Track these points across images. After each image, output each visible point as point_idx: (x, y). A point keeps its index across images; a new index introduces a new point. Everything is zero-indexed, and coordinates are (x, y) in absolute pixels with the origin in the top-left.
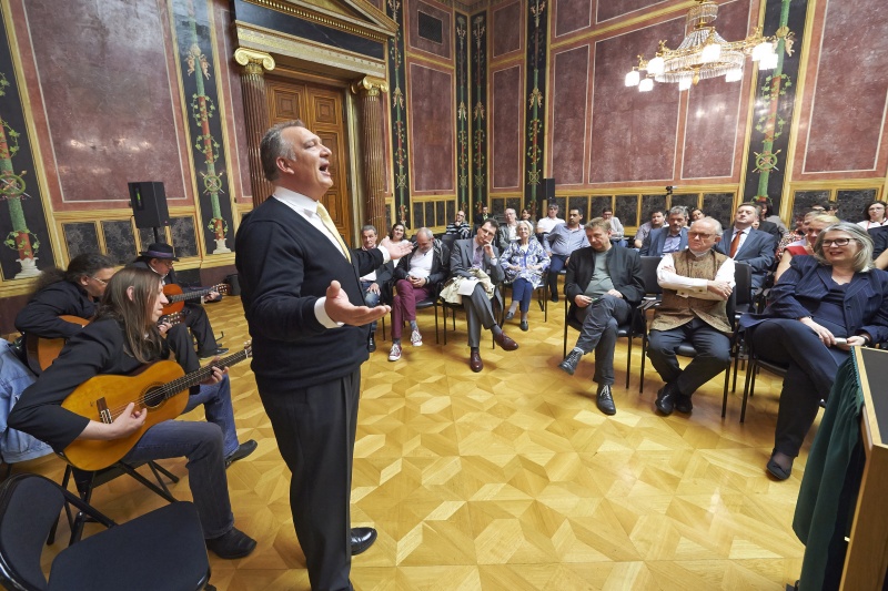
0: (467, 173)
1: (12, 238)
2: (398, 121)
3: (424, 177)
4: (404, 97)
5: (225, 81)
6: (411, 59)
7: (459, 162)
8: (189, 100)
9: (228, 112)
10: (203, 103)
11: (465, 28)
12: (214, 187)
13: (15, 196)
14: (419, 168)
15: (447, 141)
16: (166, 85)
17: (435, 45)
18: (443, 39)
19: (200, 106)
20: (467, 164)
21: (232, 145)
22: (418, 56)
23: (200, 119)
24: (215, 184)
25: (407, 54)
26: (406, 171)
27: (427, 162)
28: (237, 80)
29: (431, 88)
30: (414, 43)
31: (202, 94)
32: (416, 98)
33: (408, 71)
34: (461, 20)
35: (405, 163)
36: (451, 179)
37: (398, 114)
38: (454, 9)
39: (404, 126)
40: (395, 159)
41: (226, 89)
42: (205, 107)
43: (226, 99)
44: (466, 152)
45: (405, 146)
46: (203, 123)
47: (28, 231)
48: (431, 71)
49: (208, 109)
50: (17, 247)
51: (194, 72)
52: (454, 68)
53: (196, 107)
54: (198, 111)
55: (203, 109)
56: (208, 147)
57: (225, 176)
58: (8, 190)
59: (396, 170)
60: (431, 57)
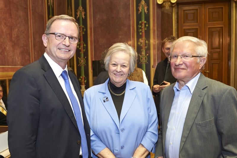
1: (81, 78)
8: (138, 24)
9: (154, 26)
10: (143, 24)
12: (144, 61)
13: (83, 65)
19: (142, 26)
23: (141, 32)
24: (144, 59)
28: (159, 11)
31: (143, 20)
41: (154, 16)
42: (144, 26)
43: (154, 20)
46: (142, 33)
47: (84, 76)
49: (145, 26)
50: (81, 81)
51: (141, 12)
53: (140, 26)
56: (143, 43)
57: (149, 55)
58: (82, 63)
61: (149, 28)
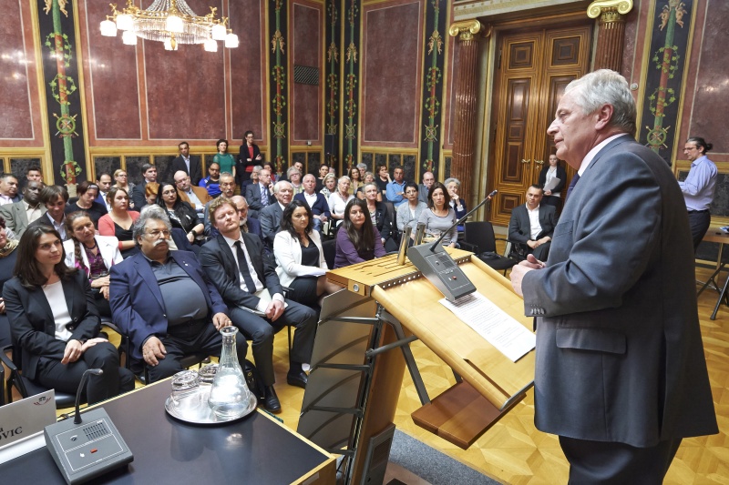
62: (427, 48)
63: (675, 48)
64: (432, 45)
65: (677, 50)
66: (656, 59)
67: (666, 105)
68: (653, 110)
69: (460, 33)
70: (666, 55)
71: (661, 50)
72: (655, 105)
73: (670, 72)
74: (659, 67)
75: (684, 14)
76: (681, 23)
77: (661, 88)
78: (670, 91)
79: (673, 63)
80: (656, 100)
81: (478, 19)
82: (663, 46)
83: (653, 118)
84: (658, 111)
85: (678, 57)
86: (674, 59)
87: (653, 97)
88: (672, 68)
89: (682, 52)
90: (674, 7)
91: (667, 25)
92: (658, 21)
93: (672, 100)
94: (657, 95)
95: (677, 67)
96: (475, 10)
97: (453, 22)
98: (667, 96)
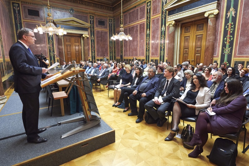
0: (112, 53)
2: (93, 42)
3: (99, 54)
4: (94, 37)
5: (55, 37)
6: (96, 30)
7: (110, 50)
8: (48, 41)
9: (55, 42)
11: (112, 22)
12: (52, 55)
14: (98, 52)
15: (106, 46)
16: (45, 39)
17: (103, 26)
18: (105, 25)
20: (113, 51)
21: (56, 48)
22: (98, 29)
25: (95, 29)
26: (94, 52)
27: (100, 50)
28: (57, 37)
29: (102, 35)
30: (97, 26)
31: (51, 40)
32: (97, 37)
33: (95, 32)
34: (110, 20)
35: (94, 51)
36: (107, 54)
37: (93, 41)
38: (108, 18)
39: (94, 43)
40: (92, 50)
41: (55, 39)
44: (112, 48)
45: (94, 47)
48: (102, 32)
51: (50, 36)
52: (108, 30)
54: (50, 43)
55: (51, 42)
56: (51, 48)
59: (92, 52)
60: (102, 29)
61: (53, 43)
62: (161, 30)
63: (232, 23)
64: (162, 29)
65: (233, 24)
66: (227, 27)
67: (230, 41)
68: (226, 42)
69: (169, 25)
70: (230, 25)
71: (228, 24)
72: (226, 41)
73: (231, 31)
74: (227, 29)
75: (235, 13)
76: (234, 16)
77: (228, 36)
78: (231, 36)
79: (232, 28)
80: (227, 39)
81: (174, 20)
82: (229, 23)
83: (226, 45)
84: (227, 43)
85: (234, 26)
86: (232, 26)
87: (226, 39)
88: (232, 29)
89: (235, 24)
90: (232, 11)
91: (229, 17)
92: (226, 16)
93: (232, 39)
94: (227, 38)
95: (233, 29)
96: (173, 18)
97: (168, 22)
98: (230, 38)
